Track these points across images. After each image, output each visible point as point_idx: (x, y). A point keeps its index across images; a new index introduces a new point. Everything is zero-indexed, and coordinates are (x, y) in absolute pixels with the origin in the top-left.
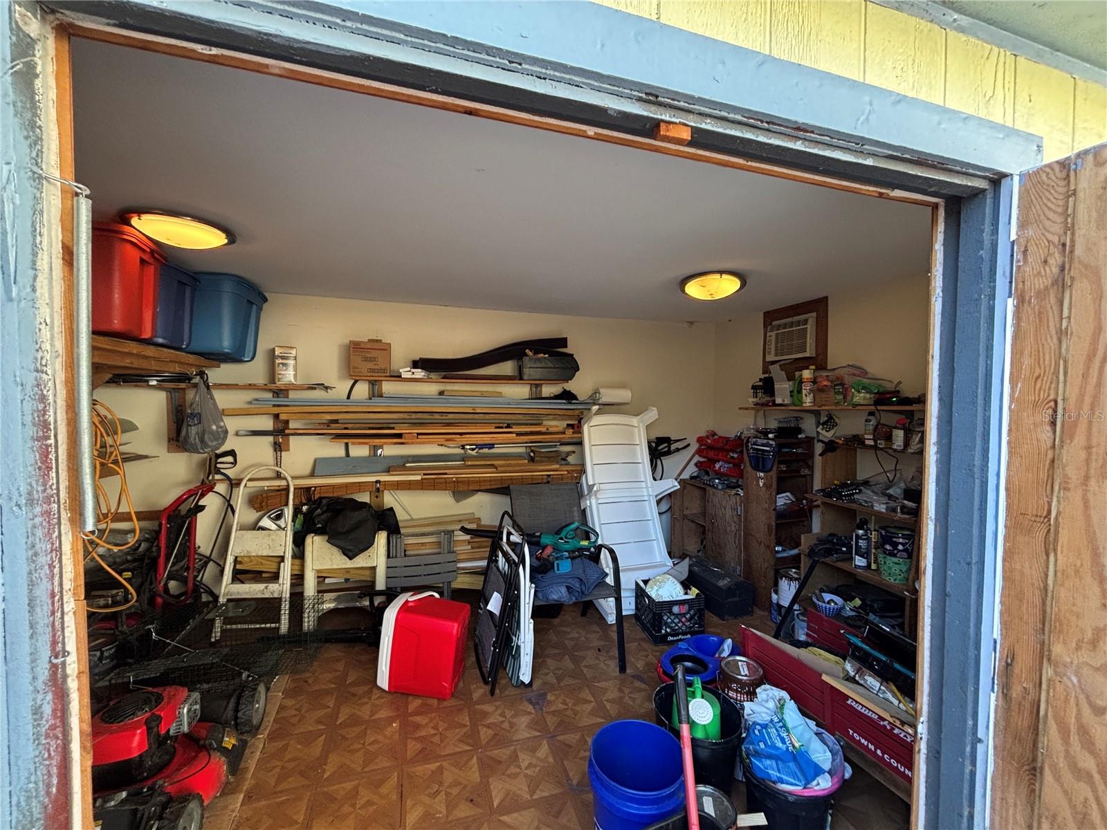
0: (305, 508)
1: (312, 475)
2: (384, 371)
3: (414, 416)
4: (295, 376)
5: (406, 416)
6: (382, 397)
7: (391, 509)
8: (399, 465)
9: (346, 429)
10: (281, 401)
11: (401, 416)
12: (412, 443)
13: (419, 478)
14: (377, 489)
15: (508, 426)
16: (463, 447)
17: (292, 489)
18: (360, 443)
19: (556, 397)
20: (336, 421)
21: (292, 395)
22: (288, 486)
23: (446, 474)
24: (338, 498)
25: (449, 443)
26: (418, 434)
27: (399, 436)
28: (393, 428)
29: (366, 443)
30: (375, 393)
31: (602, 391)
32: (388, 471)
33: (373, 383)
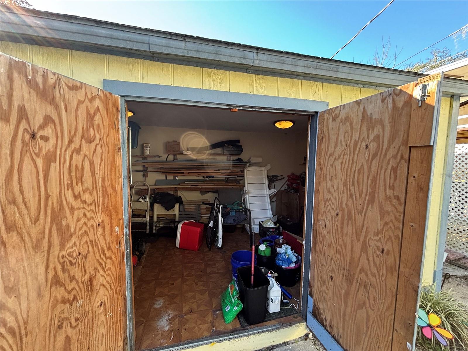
0: (153, 195)
1: (155, 185)
2: (178, 151)
3: (188, 166)
4: (150, 153)
5: (185, 166)
6: (177, 160)
7: (180, 197)
8: (183, 182)
9: (166, 170)
10: (145, 161)
11: (183, 166)
12: (187, 175)
13: (189, 187)
14: (176, 190)
15: (219, 170)
16: (204, 177)
17: (149, 189)
18: (170, 175)
19: (236, 160)
20: (163, 168)
21: (148, 159)
22: (148, 188)
23: (198, 186)
24: (164, 192)
25: (199, 176)
26: (189, 172)
27: (183, 173)
28: (181, 170)
29: (172, 175)
30: (175, 159)
31: (252, 158)
32: (179, 184)
33: (174, 155)
